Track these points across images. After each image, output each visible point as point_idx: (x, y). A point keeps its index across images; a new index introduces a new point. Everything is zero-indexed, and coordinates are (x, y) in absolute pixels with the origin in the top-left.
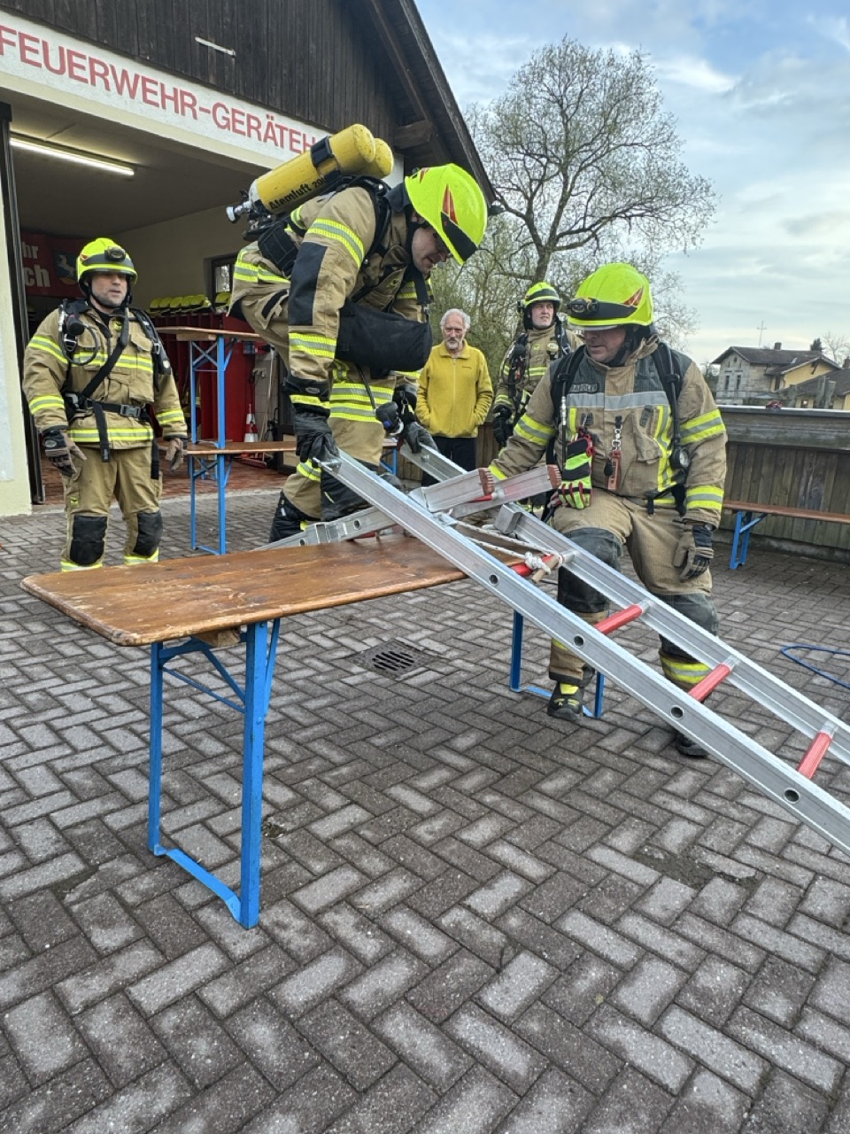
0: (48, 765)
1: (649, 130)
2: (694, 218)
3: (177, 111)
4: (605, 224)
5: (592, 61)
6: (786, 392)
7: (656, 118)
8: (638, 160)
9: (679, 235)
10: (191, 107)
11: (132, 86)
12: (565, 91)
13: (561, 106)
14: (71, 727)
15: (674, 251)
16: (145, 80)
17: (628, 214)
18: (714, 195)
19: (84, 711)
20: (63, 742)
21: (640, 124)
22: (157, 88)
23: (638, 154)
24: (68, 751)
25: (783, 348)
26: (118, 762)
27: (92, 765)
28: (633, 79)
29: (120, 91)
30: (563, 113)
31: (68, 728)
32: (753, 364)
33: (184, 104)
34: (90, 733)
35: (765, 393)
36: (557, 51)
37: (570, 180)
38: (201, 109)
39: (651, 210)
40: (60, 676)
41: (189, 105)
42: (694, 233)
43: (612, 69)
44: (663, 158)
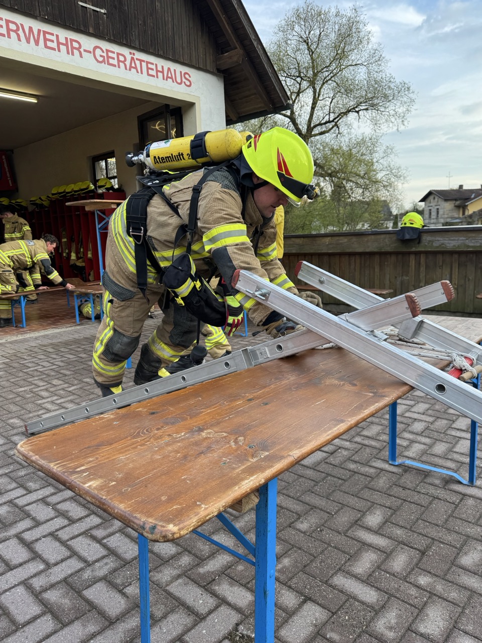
0: (26, 583)
1: (366, 55)
2: (401, 108)
3: (68, 53)
4: (342, 117)
5: (325, 14)
6: (470, 216)
7: (370, 46)
8: (362, 74)
9: (393, 120)
10: (78, 49)
11: (36, 36)
12: (309, 34)
13: (308, 44)
14: (40, 539)
15: (391, 131)
16: (45, 33)
17: (357, 109)
18: (413, 92)
19: (48, 520)
20: (36, 556)
21: (360, 51)
22: (54, 38)
23: (360, 70)
24: (42, 567)
25: (465, 188)
26: (87, 574)
27: (65, 580)
28: (353, 23)
29: (28, 41)
30: (309, 48)
31: (37, 540)
32: (446, 200)
33: (73, 48)
34: (57, 544)
35: (456, 218)
36: (301, 10)
37: (318, 91)
38: (85, 51)
39: (373, 105)
40: (22, 486)
41: (76, 48)
42: (403, 118)
43: (338, 18)
44: (377, 72)
